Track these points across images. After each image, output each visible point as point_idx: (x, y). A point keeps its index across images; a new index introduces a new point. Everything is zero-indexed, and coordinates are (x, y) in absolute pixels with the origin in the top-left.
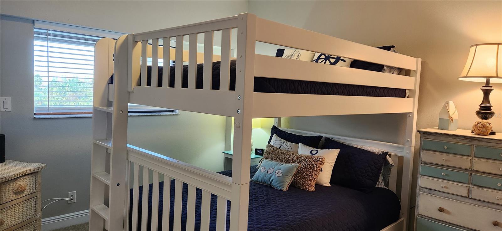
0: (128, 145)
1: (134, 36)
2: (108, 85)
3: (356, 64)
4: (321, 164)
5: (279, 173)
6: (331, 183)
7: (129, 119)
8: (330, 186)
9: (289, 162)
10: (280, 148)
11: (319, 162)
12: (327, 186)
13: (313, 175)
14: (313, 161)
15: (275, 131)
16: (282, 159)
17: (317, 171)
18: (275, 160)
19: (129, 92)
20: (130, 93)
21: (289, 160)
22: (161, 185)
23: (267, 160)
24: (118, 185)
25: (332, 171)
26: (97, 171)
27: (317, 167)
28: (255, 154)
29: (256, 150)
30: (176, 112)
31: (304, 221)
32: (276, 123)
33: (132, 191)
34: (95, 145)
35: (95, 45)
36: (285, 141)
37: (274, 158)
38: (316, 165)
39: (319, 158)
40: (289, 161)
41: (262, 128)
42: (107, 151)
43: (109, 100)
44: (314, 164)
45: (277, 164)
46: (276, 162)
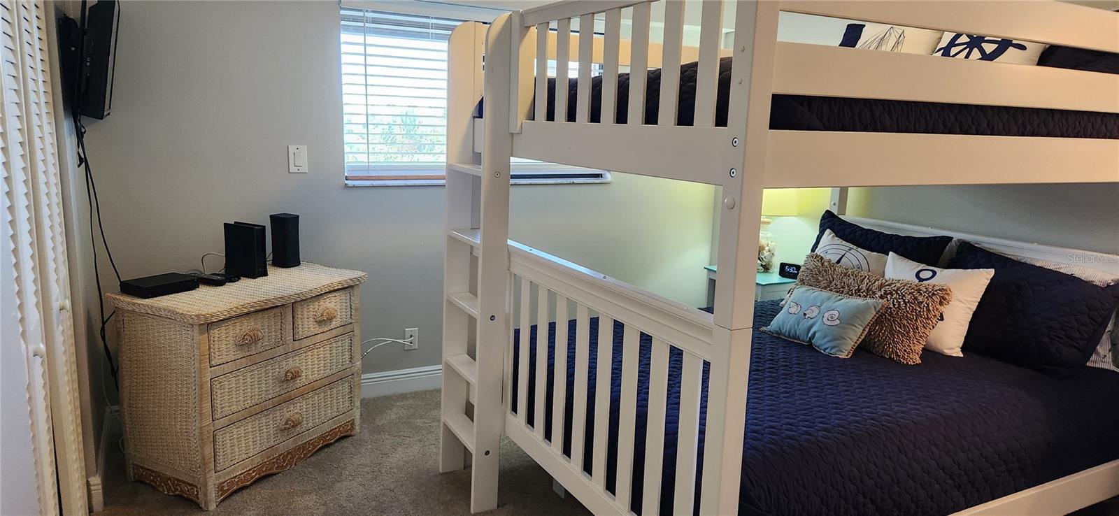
0: (510, 242)
1: (522, 16)
2: (474, 120)
3: (1053, 56)
4: (941, 303)
5: (832, 318)
6: (963, 349)
7: (512, 189)
8: (962, 356)
9: (860, 296)
10: (838, 262)
11: (937, 299)
12: (953, 355)
13: (917, 328)
14: (921, 294)
15: (830, 222)
16: (843, 287)
17: (928, 319)
18: (825, 288)
19: (512, 134)
20: (515, 136)
21: (859, 290)
22: (572, 325)
23: (804, 289)
24: (492, 318)
25: (970, 322)
26: (455, 290)
27: (928, 310)
28: (780, 275)
29: (783, 266)
30: (606, 178)
31: (883, 425)
32: (834, 204)
33: (517, 332)
34: (452, 239)
35: (449, 38)
36: (852, 246)
37: (823, 284)
38: (928, 305)
39: (936, 288)
40: (858, 293)
41: (800, 215)
42: (471, 253)
43: (476, 151)
44: (922, 303)
45: (829, 298)
46: (825, 294)
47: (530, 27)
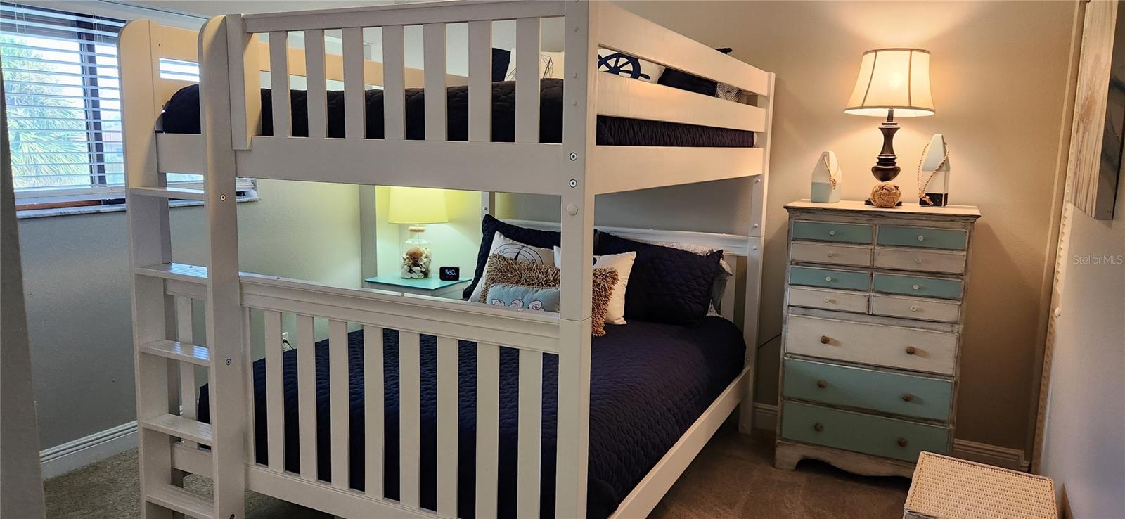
0: (240, 274)
1: (244, 20)
2: (156, 136)
3: (671, 77)
4: (613, 283)
5: (536, 307)
6: (625, 317)
8: (626, 323)
9: (549, 285)
10: (516, 258)
11: (609, 280)
12: (621, 324)
13: (599, 305)
14: (597, 278)
15: (491, 226)
16: (532, 280)
17: (606, 297)
18: (517, 283)
19: (235, 151)
21: (547, 281)
23: (499, 286)
24: (228, 362)
25: (625, 296)
26: (148, 337)
27: (605, 289)
28: (441, 278)
29: (443, 270)
30: (250, 196)
32: (486, 209)
36: (523, 245)
37: (515, 279)
38: (604, 285)
39: (607, 271)
40: (540, 285)
42: (165, 292)
43: (161, 172)
44: (599, 284)
45: (527, 292)
46: (522, 288)
47: (252, 33)
